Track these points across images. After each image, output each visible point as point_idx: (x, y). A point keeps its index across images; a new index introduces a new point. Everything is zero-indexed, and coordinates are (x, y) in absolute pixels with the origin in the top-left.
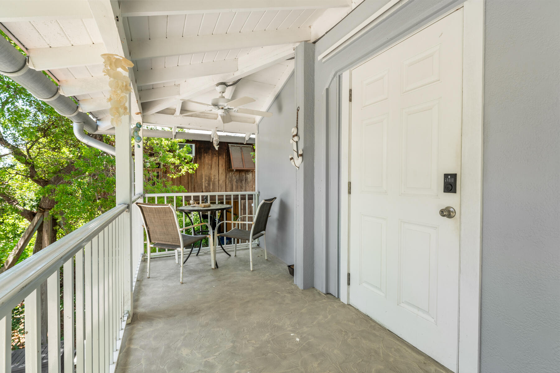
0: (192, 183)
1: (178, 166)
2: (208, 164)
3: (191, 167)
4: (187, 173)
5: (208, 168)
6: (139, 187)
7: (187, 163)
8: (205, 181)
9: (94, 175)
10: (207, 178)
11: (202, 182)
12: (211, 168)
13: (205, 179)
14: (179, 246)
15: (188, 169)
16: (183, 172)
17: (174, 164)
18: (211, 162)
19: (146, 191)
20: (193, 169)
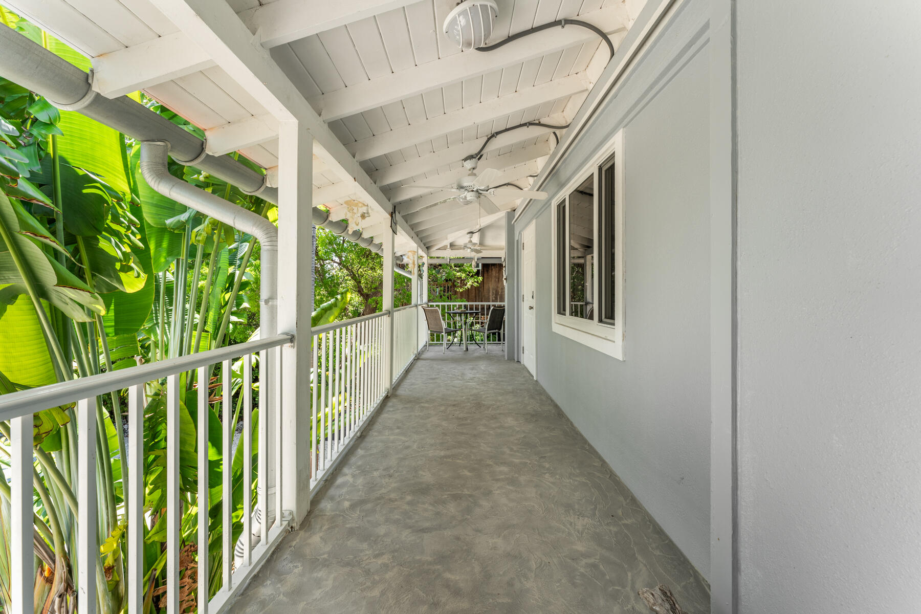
0: (479, 297)
1: (464, 280)
2: (496, 277)
3: (476, 280)
4: (472, 286)
5: (495, 280)
6: (425, 299)
7: (472, 276)
8: (492, 295)
9: (399, 290)
10: (494, 291)
11: (489, 296)
12: (498, 281)
13: (493, 293)
14: (443, 332)
15: (473, 283)
16: (469, 285)
17: (461, 278)
18: (499, 275)
19: (429, 301)
20: (477, 282)
